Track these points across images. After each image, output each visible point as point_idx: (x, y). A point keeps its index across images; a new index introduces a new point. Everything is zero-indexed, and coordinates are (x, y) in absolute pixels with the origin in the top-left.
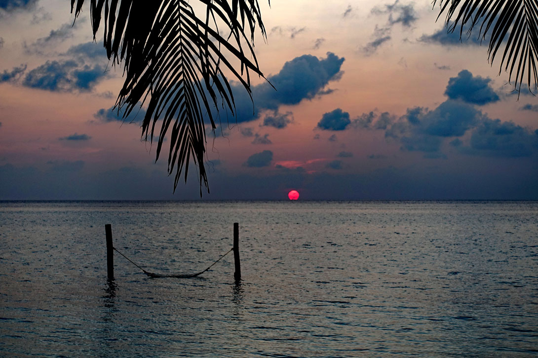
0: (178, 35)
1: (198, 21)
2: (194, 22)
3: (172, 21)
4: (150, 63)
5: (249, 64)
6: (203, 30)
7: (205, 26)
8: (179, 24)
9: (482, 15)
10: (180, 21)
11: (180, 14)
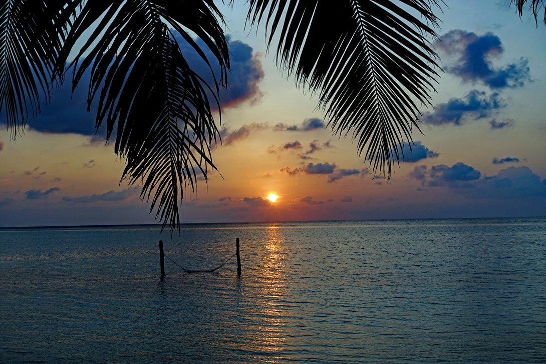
0: (168, 139)
1: (179, 131)
2: (176, 131)
3: (164, 131)
4: (143, 160)
5: (207, 159)
6: (181, 136)
7: (183, 134)
8: (169, 132)
9: (354, 126)
10: (170, 131)
11: (170, 127)
